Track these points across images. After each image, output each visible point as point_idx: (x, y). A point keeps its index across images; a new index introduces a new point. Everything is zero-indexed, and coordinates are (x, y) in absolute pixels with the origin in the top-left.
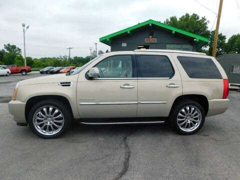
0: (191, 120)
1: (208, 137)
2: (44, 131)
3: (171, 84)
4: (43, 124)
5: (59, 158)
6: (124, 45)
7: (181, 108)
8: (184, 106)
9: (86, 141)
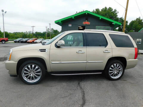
0: (116, 72)
1: (126, 82)
2: (28, 80)
3: (106, 51)
4: (28, 75)
5: (42, 97)
6: (70, 25)
7: (111, 65)
8: (113, 64)
9: (55, 86)
